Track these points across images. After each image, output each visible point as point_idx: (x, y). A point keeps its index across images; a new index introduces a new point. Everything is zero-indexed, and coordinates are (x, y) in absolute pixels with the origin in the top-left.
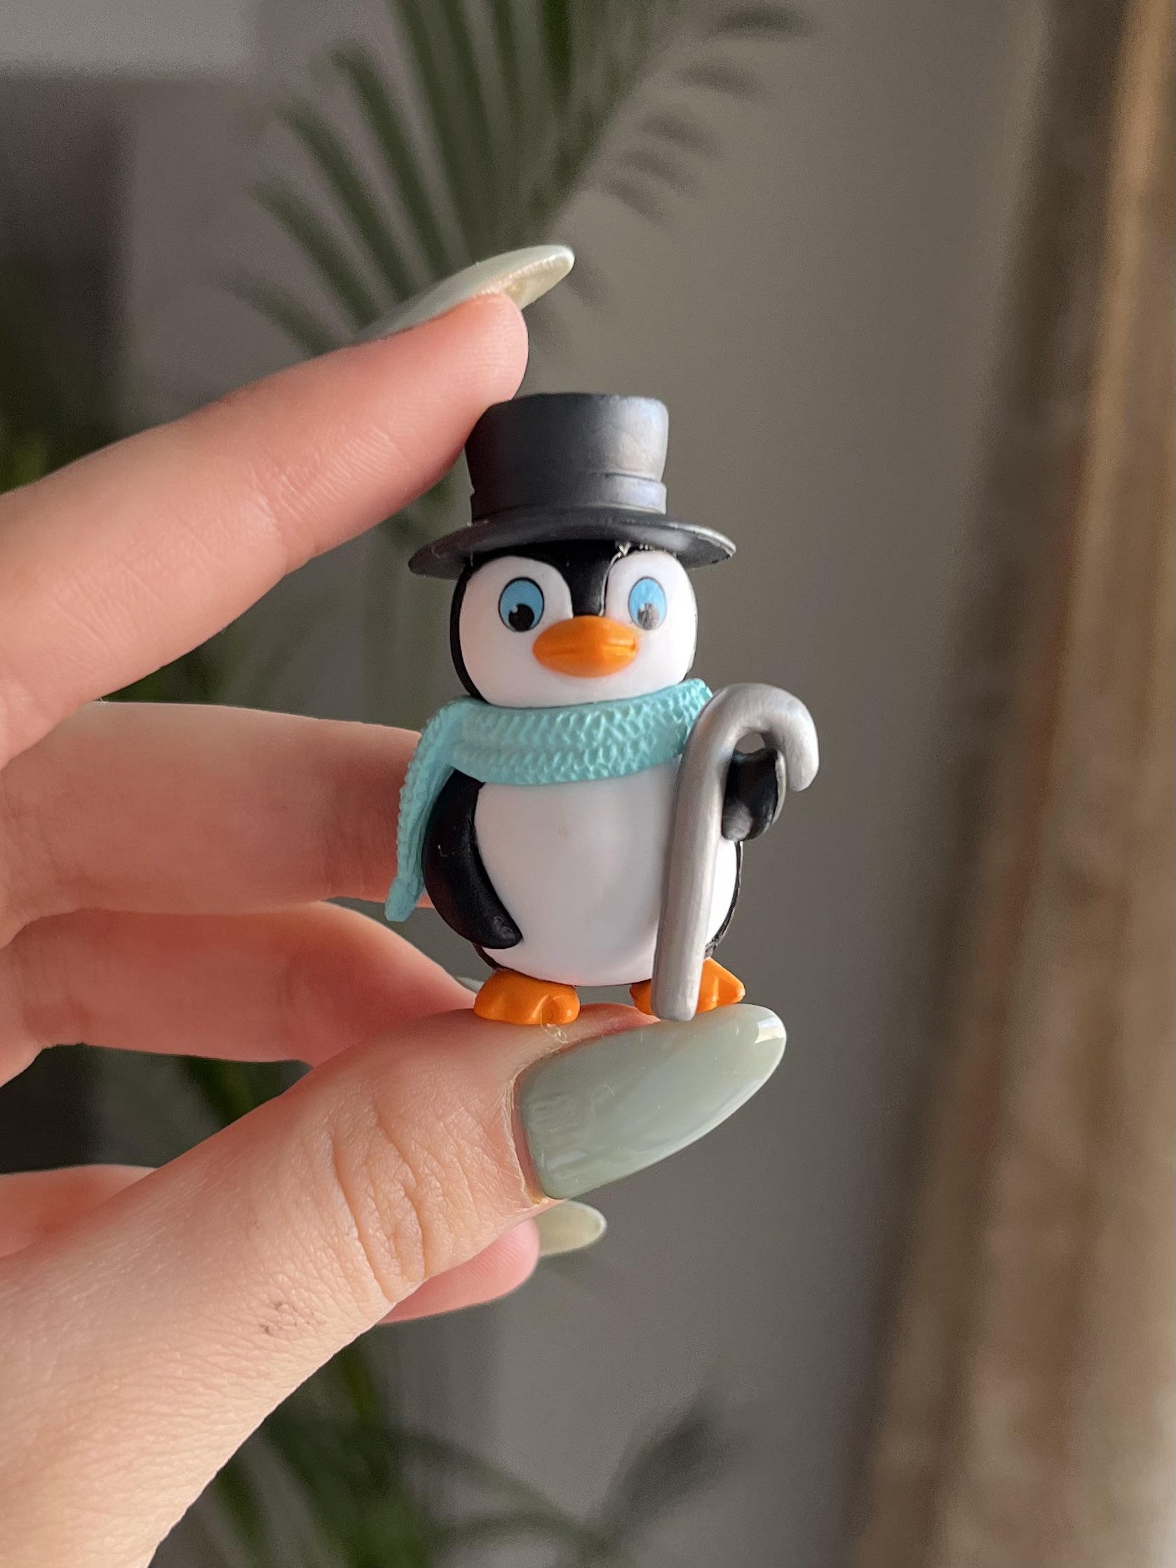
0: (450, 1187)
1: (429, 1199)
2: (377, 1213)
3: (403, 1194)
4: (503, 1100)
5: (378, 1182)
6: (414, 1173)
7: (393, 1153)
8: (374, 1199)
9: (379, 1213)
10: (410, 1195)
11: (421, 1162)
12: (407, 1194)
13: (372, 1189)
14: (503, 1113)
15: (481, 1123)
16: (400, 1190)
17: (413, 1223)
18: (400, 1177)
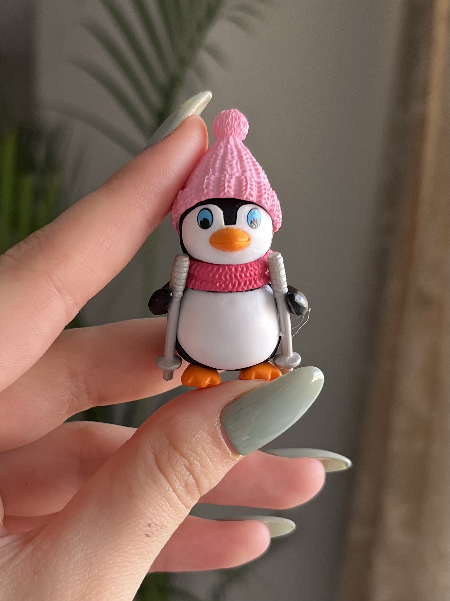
0: (203, 463)
1: (196, 469)
2: (177, 479)
3: (185, 470)
4: (217, 423)
5: (175, 467)
6: (188, 461)
7: (178, 455)
8: (175, 474)
9: (178, 479)
10: (188, 469)
11: (190, 456)
12: (187, 469)
13: (173, 471)
14: (217, 428)
15: (210, 435)
16: (184, 468)
17: (192, 480)
18: (183, 464)
